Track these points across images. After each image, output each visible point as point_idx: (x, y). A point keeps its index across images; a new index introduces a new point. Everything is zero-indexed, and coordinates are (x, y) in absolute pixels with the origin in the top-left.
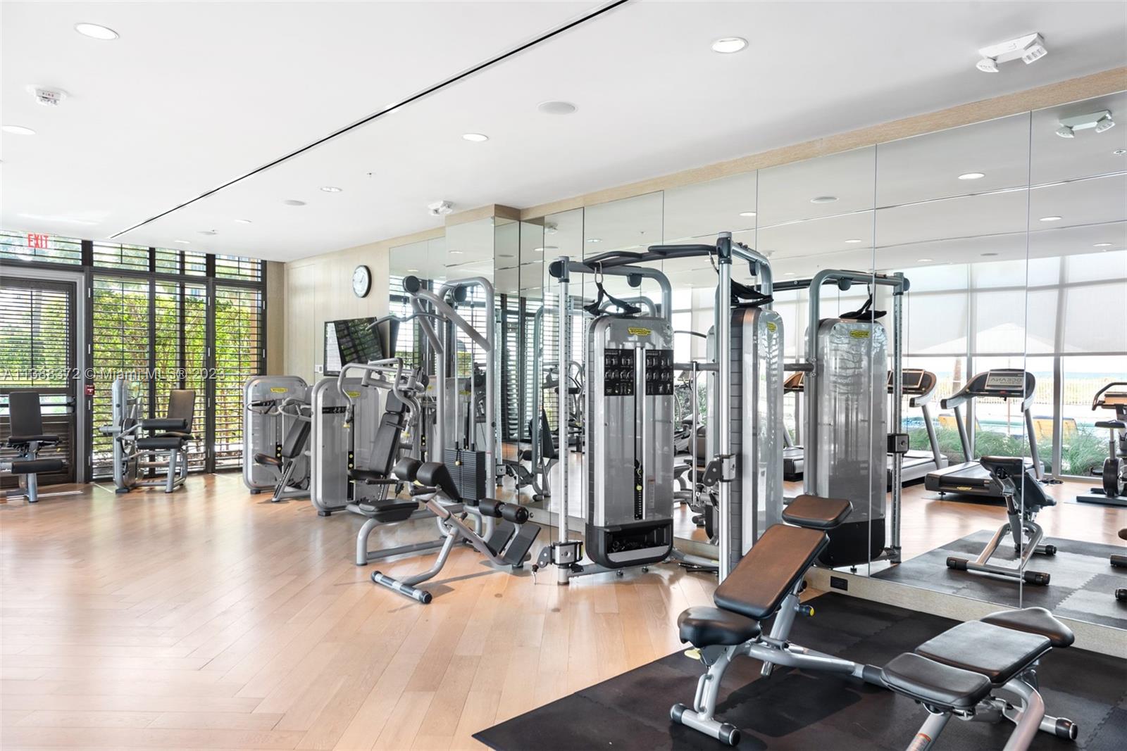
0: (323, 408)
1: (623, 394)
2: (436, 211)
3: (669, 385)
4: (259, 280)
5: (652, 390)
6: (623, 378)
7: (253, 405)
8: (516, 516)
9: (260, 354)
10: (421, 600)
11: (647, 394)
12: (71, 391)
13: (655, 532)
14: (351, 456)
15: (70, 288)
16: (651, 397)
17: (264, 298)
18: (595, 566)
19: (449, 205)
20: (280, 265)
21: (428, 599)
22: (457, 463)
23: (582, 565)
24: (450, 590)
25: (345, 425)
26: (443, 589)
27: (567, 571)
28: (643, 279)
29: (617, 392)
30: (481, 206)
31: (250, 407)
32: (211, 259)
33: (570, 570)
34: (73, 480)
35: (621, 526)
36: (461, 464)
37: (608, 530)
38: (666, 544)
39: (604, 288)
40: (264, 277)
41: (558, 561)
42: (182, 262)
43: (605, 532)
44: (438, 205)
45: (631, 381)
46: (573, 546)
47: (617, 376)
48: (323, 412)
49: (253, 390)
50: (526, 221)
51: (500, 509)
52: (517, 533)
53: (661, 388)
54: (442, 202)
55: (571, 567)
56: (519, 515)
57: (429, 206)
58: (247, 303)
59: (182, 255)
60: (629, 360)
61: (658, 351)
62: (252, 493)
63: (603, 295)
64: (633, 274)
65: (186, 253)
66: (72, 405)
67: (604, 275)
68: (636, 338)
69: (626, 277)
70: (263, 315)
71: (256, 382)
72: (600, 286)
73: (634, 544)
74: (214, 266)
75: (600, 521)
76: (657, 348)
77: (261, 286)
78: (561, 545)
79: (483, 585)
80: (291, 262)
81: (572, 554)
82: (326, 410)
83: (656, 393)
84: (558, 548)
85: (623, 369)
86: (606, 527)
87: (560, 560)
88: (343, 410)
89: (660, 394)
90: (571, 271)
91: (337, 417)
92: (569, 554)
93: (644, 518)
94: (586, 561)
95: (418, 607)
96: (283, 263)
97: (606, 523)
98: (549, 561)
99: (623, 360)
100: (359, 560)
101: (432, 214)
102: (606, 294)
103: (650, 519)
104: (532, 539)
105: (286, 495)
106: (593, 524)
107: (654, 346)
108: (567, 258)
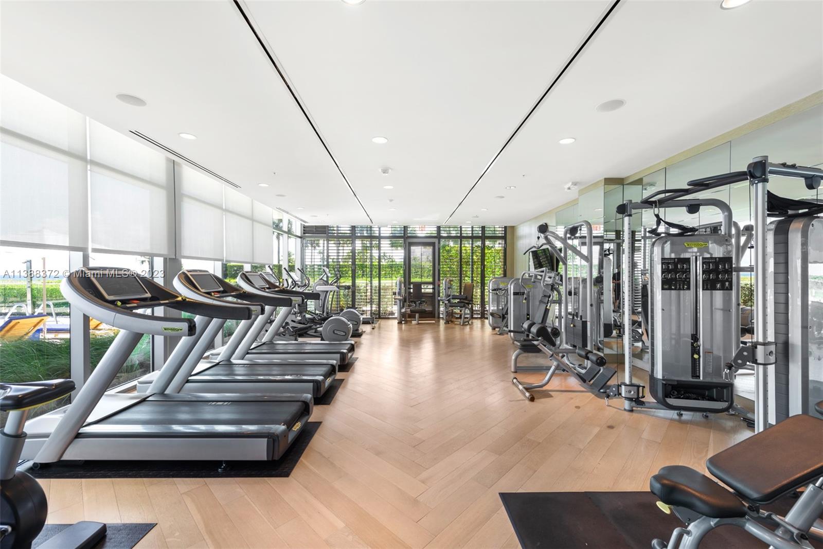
0: (514, 293)
1: (680, 289)
2: (569, 188)
3: (727, 283)
4: (503, 235)
5: (709, 287)
6: (679, 278)
7: (492, 290)
8: (597, 361)
9: (504, 268)
10: (528, 398)
11: (703, 289)
12: (433, 283)
13: (715, 390)
14: (528, 317)
15: (433, 244)
16: (709, 292)
17: (505, 243)
18: (656, 405)
19: (575, 184)
20: (513, 228)
21: (532, 399)
22: (572, 325)
23: (644, 401)
24: (551, 396)
25: (524, 301)
26: (547, 395)
27: (631, 403)
28: (701, 207)
29: (673, 287)
30: (595, 182)
31: (491, 291)
32: (483, 228)
33: (634, 403)
34: (434, 317)
35: (677, 381)
36: (574, 326)
37: (664, 382)
38: (726, 401)
39: (661, 217)
40: (505, 233)
41: (623, 395)
42: (461, 230)
43: (663, 383)
44: (569, 185)
45: (688, 280)
46: (636, 388)
47: (673, 276)
48: (514, 295)
49: (492, 284)
50: (628, 184)
51: (588, 355)
52: (601, 371)
53: (719, 285)
54: (571, 183)
55: (635, 401)
56: (598, 361)
57: (565, 187)
58: (498, 246)
59: (461, 227)
60: (685, 265)
61: (716, 258)
62: (492, 329)
63: (660, 222)
64: (691, 205)
65: (463, 227)
66: (433, 289)
67: (660, 209)
68: (695, 250)
69: (685, 208)
70: (505, 250)
71: (493, 280)
72: (657, 216)
73: (695, 396)
74: (485, 231)
75: (659, 374)
76: (713, 256)
77: (504, 238)
78: (626, 385)
79: (572, 398)
80: (517, 226)
81: (635, 392)
82: (515, 294)
83: (714, 288)
84: (623, 387)
85: (680, 271)
86: (663, 380)
87: (625, 395)
88: (523, 294)
89: (717, 290)
90: (633, 209)
91: (521, 297)
92: (632, 392)
93: (701, 378)
94: (649, 398)
95: (527, 402)
96: (514, 227)
97: (663, 377)
98: (617, 393)
99: (679, 265)
100: (513, 369)
101: (566, 190)
102: (663, 220)
103: (708, 380)
104: (610, 377)
105: (504, 332)
106: (653, 375)
107: (711, 254)
108: (631, 201)
